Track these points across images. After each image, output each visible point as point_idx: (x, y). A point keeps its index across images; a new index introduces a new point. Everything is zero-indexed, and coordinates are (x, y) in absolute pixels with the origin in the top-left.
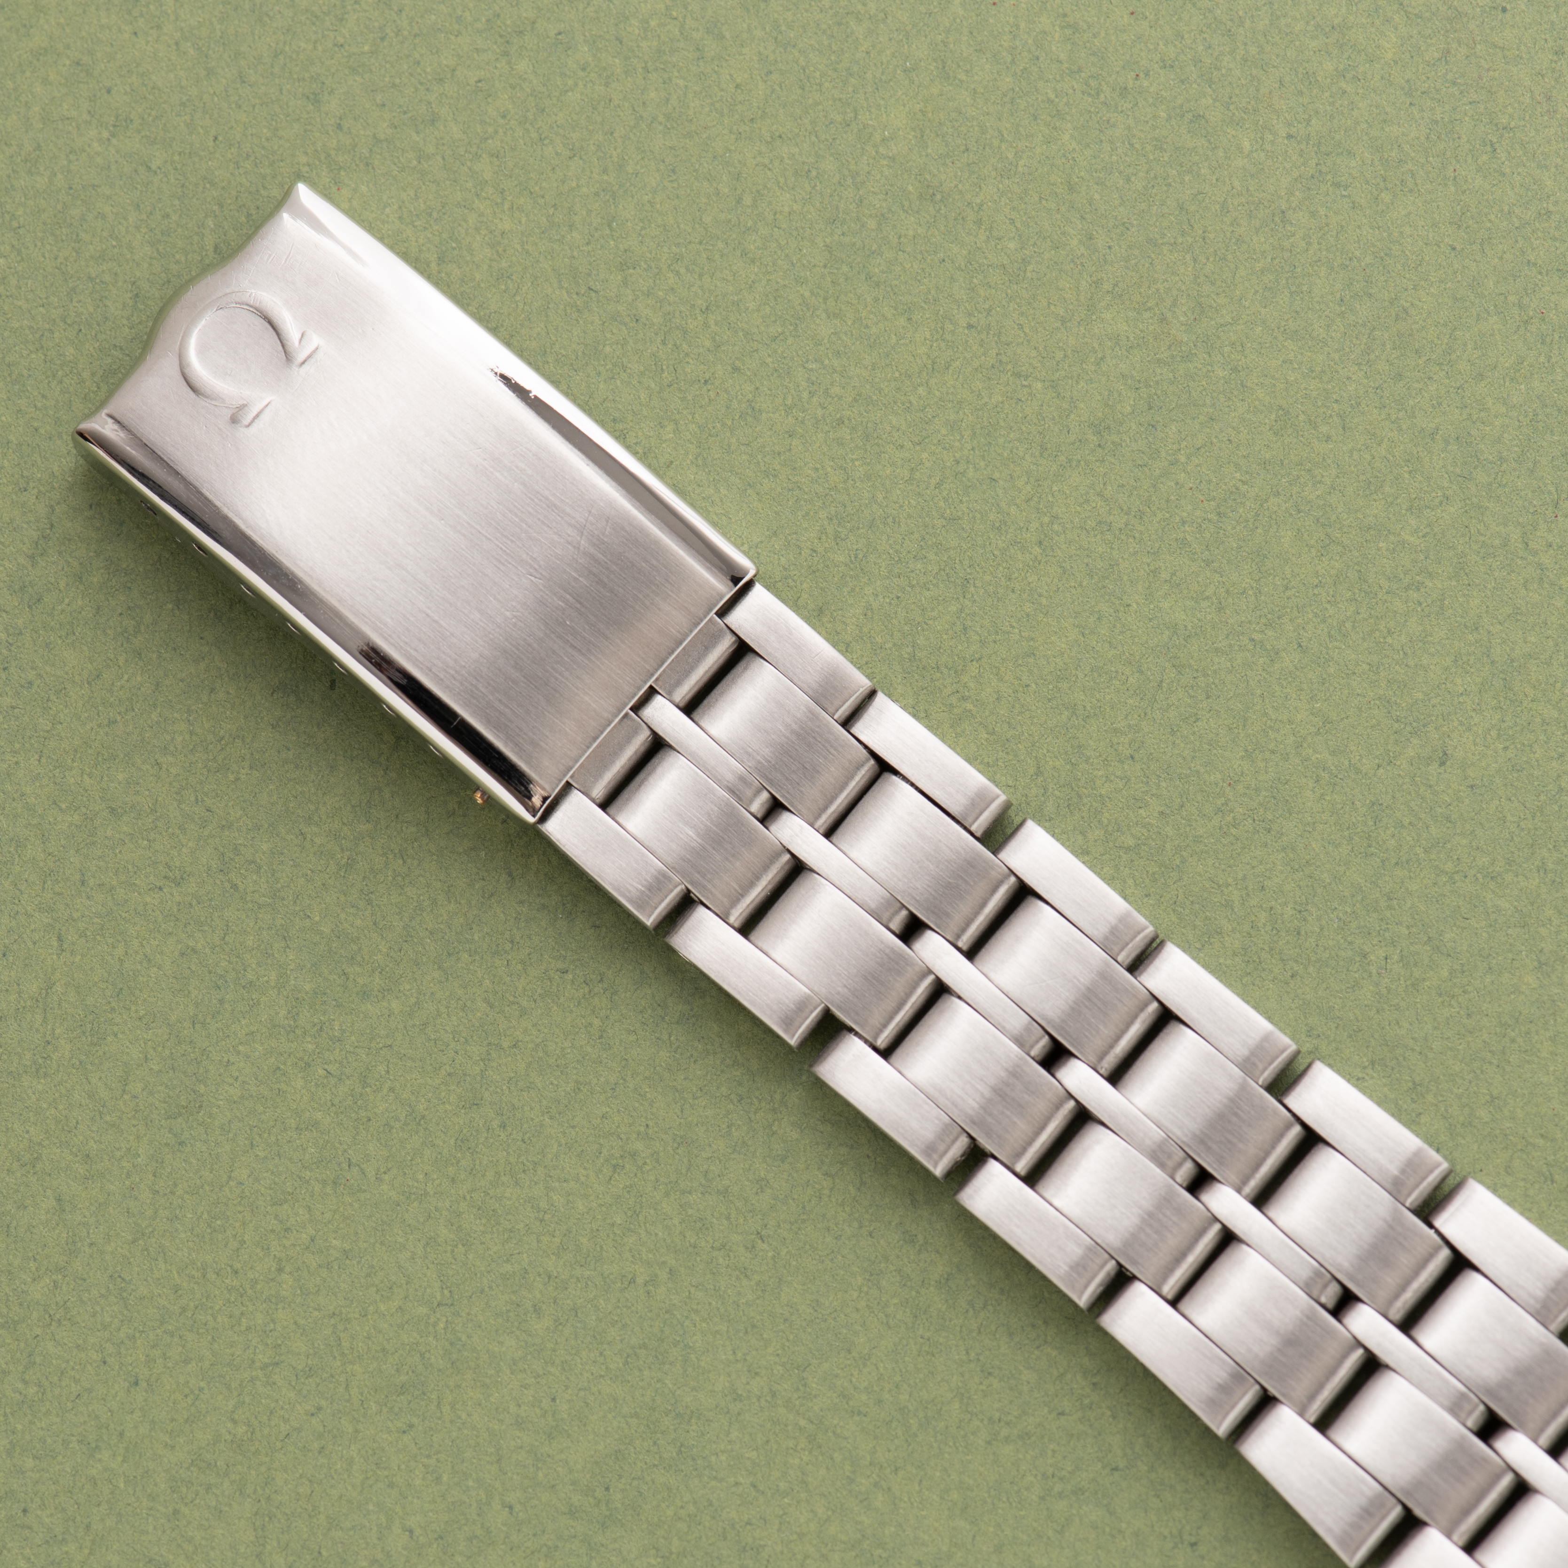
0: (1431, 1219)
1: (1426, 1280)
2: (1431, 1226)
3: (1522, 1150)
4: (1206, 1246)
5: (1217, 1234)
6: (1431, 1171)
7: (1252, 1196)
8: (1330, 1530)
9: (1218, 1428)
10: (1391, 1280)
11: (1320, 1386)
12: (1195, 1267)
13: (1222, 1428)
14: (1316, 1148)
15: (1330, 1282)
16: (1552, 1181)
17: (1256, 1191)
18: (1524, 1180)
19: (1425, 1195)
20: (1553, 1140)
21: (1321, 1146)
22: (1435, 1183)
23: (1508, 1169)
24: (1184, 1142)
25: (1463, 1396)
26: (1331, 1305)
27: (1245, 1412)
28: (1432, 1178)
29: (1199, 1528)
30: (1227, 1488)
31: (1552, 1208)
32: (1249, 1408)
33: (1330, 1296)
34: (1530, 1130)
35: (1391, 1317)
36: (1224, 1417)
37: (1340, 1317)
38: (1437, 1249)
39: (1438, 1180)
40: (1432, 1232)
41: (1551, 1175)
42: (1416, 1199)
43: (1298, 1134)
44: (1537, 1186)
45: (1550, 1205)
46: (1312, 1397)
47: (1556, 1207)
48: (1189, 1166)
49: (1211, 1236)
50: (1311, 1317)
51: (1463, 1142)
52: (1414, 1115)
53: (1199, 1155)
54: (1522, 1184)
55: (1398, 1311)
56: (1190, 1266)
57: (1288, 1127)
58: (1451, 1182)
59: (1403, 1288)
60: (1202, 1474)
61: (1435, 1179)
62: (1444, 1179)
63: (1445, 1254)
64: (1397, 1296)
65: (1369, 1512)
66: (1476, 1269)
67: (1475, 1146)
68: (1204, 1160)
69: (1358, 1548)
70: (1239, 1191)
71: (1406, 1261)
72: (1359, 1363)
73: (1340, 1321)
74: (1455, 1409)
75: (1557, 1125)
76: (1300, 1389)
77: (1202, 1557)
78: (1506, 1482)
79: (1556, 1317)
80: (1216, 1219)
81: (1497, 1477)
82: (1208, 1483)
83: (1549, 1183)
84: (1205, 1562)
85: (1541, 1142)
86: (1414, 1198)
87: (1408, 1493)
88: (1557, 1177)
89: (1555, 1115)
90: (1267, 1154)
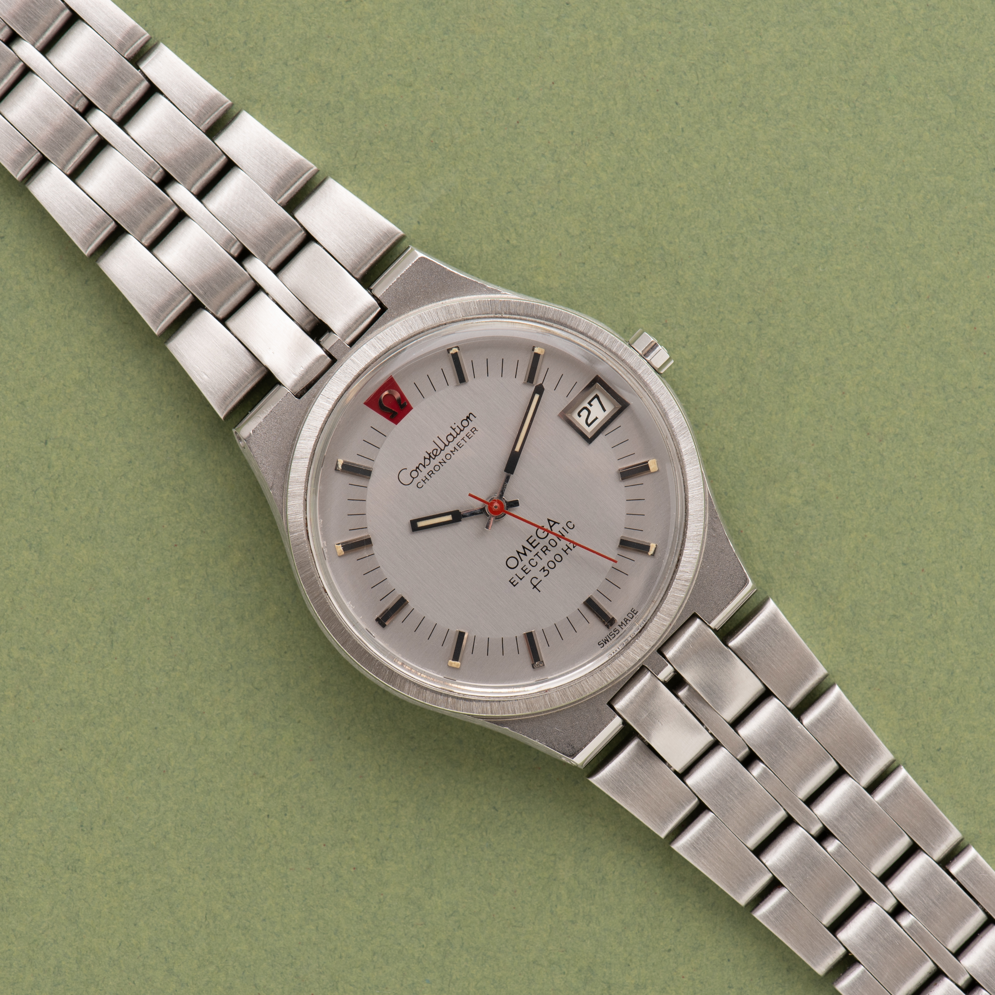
0: (138, 64)
1: (134, 98)
2: (138, 68)
3: (192, 27)
4: (14, 74)
5: (20, 68)
6: (139, 38)
7: (41, 47)
8: (75, 234)
9: (16, 176)
10: (115, 98)
11: (74, 155)
12: (8, 85)
13: (19, 175)
14: (77, 22)
15: (81, 97)
16: (208, 45)
17: (43, 45)
18: (192, 43)
19: (135, 51)
20: (210, 22)
21: (79, 21)
22: (142, 44)
23: (184, 37)
24: (4, 17)
25: (152, 164)
26: (81, 110)
27: (32, 167)
28: (140, 42)
29: (6, 228)
30: (22, 207)
31: (207, 59)
32: (34, 165)
33: (81, 104)
34: (197, 16)
35: (114, 118)
36: (20, 170)
37: (86, 117)
38: (142, 81)
39: (143, 43)
40: (138, 72)
41: (207, 41)
42: (130, 53)
43: (67, 14)
44: (199, 47)
45: (206, 58)
46: (68, 161)
47: (210, 59)
48: (6, 30)
49: (17, 69)
50: (71, 117)
51: (160, 21)
52: (133, 5)
53: (12, 24)
54: (191, 45)
55: (118, 115)
56: (5, 85)
57: (62, 11)
58: (152, 42)
59: (121, 102)
60: (8, 199)
61: (141, 42)
62: (147, 42)
63: (145, 84)
64: (118, 107)
65: (98, 226)
66: (162, 93)
67: (166, 24)
68: (15, 27)
69: (90, 245)
70: (33, 45)
71: (124, 88)
72: (95, 142)
73: (85, 119)
74: (148, 172)
75: (212, 14)
76: (63, 157)
77: (7, 245)
78: (173, 211)
79: (204, 122)
80: (20, 60)
81: (169, 209)
82: (11, 204)
83: (206, 45)
84: (8, 248)
85: (202, 22)
86: (129, 52)
87: (118, 215)
88: (210, 42)
89: (211, 8)
90: (50, 25)
